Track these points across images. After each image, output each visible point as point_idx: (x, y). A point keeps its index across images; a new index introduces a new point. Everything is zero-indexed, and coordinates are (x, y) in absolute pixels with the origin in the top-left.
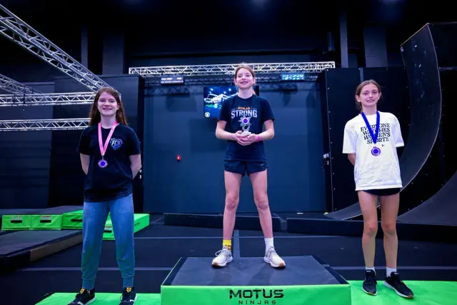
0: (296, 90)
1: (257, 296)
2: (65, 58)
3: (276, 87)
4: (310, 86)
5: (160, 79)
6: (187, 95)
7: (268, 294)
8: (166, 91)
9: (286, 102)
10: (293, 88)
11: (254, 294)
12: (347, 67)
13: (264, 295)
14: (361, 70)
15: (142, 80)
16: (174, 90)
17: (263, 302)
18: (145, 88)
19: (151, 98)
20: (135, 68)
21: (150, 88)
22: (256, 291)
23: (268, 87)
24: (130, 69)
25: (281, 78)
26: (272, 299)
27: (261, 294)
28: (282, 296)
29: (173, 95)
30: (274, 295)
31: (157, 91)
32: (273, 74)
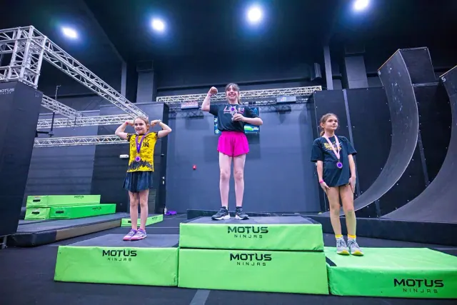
0: (290, 110)
1: (248, 232)
2: (114, 93)
3: (273, 108)
4: (302, 106)
5: (180, 105)
6: (202, 117)
7: (256, 230)
8: (185, 114)
9: (282, 121)
10: (287, 109)
11: (246, 230)
12: (332, 89)
13: (253, 231)
14: (344, 91)
15: (166, 107)
16: (191, 114)
17: (252, 236)
18: (169, 112)
19: (173, 120)
20: (161, 97)
21: (173, 112)
22: (248, 228)
23: (266, 109)
24: (157, 98)
25: (276, 100)
26: (260, 233)
27: (251, 230)
28: (267, 232)
29: (191, 117)
30: (261, 231)
31: (178, 115)
32: (270, 98)
